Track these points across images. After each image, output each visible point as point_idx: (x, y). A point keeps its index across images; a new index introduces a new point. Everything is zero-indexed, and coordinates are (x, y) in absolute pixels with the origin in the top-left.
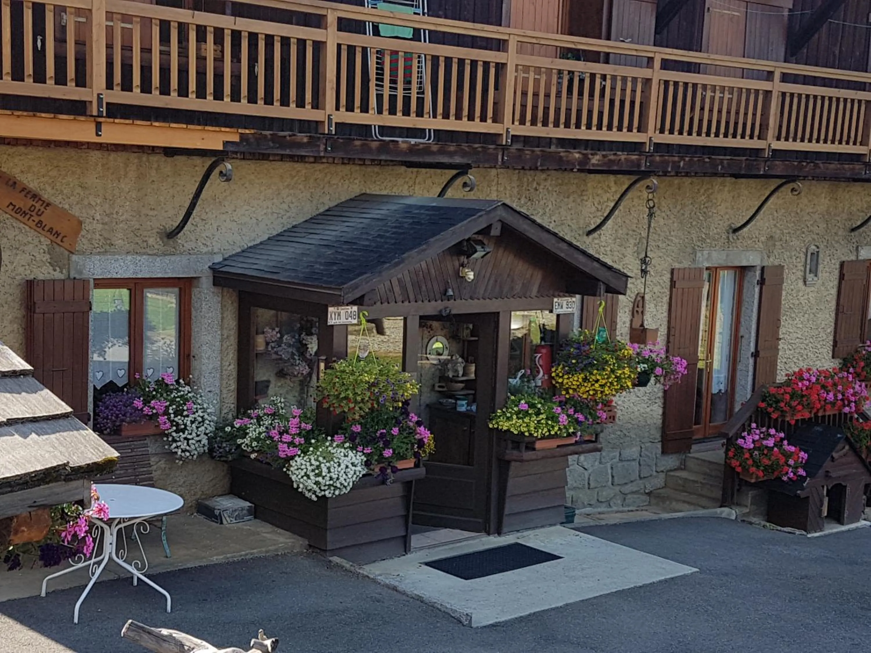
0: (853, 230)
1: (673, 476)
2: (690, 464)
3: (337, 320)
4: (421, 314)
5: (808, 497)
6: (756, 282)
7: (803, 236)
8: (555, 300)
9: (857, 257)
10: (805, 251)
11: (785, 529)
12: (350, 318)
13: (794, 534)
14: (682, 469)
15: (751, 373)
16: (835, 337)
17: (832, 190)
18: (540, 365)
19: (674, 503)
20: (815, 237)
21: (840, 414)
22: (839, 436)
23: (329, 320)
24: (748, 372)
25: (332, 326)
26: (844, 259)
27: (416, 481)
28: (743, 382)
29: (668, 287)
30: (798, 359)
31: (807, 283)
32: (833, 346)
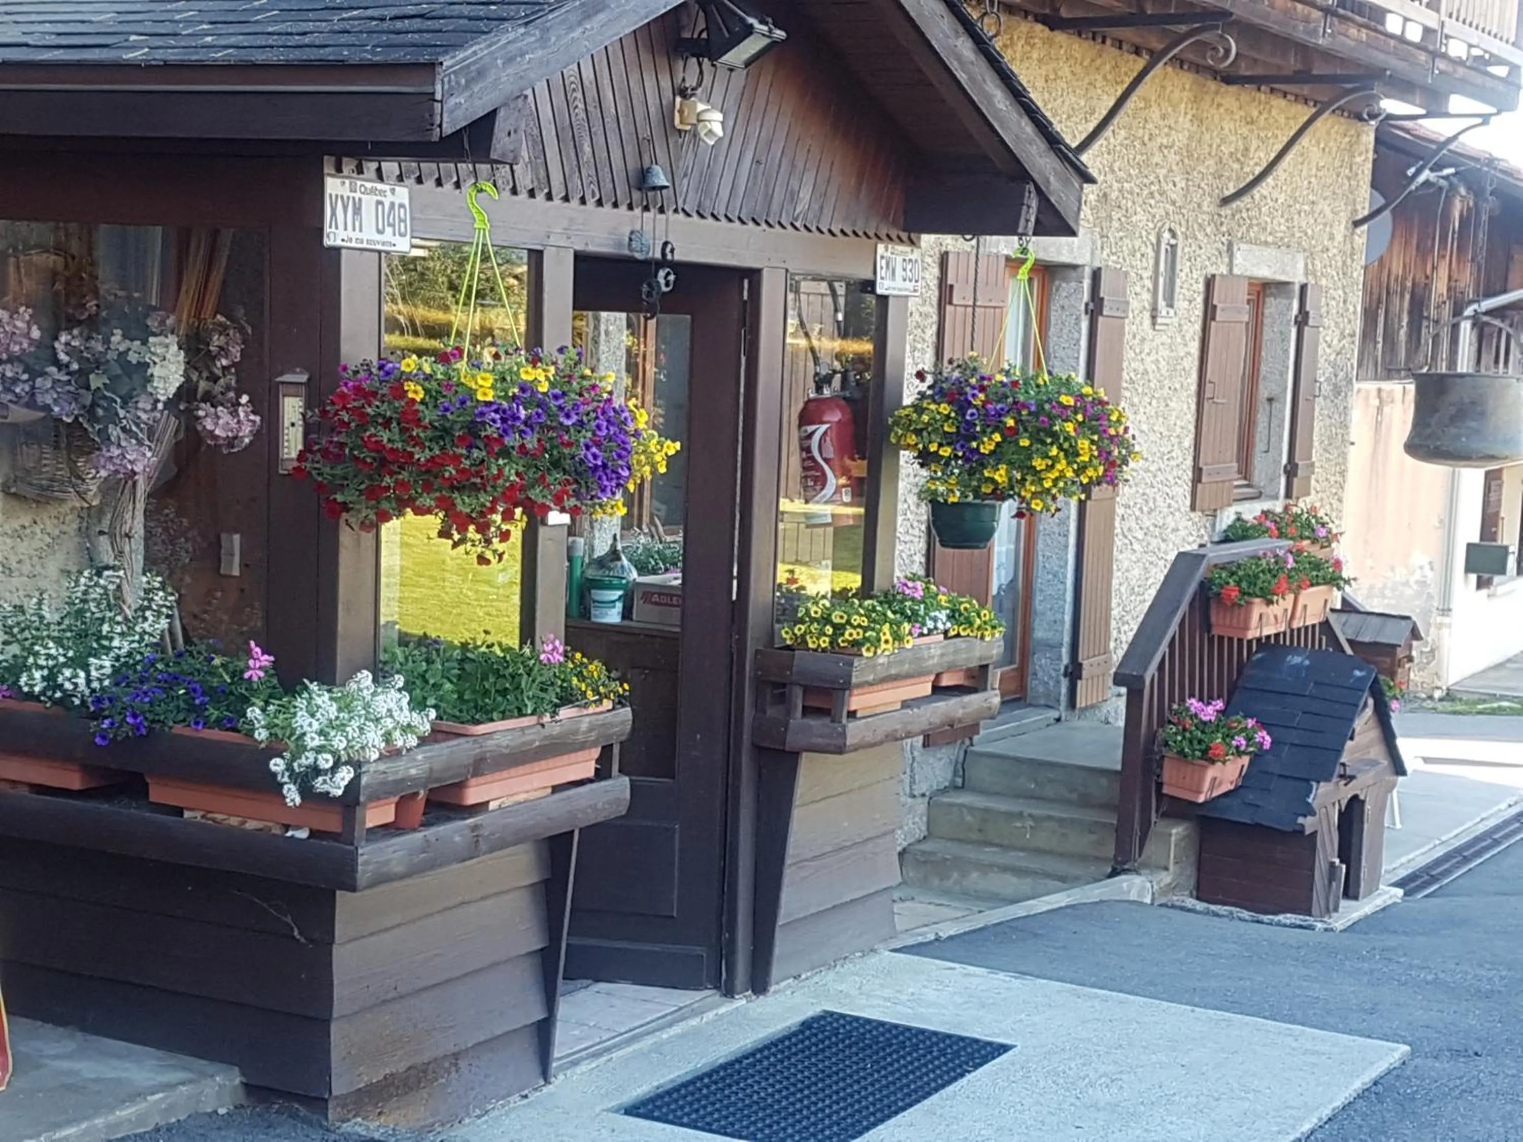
0: (1226, 201)
1: (951, 805)
2: (980, 773)
3: (350, 232)
4: (579, 247)
5: (1316, 832)
6: (1083, 307)
7: (1152, 202)
8: (881, 248)
9: (1231, 270)
10: (1154, 241)
11: (1281, 917)
12: (389, 230)
13: (1311, 928)
14: (956, 788)
15: (1072, 540)
16: (1196, 458)
17: (1195, 97)
18: (826, 460)
19: (975, 875)
20: (1171, 208)
21: (1292, 631)
22: (1358, 673)
23: (327, 230)
24: (1066, 536)
25: (337, 250)
26: (1211, 270)
27: (581, 830)
28: (1054, 564)
29: (935, 301)
30: (1141, 509)
31: (1159, 320)
32: (1193, 481)
